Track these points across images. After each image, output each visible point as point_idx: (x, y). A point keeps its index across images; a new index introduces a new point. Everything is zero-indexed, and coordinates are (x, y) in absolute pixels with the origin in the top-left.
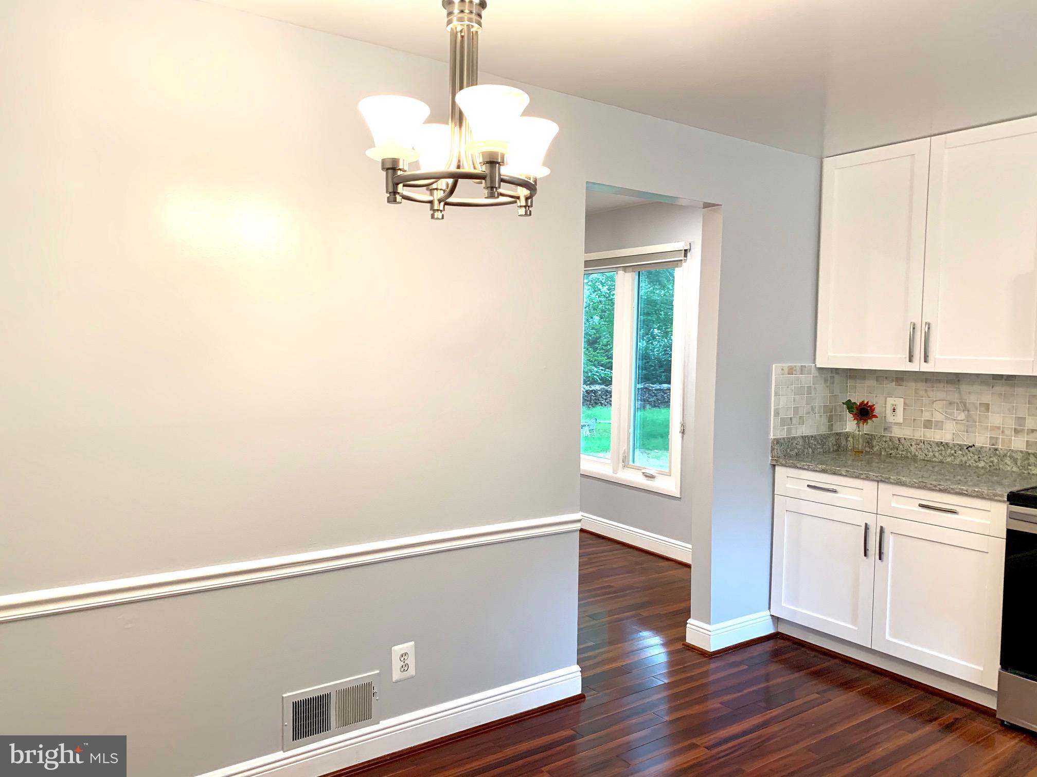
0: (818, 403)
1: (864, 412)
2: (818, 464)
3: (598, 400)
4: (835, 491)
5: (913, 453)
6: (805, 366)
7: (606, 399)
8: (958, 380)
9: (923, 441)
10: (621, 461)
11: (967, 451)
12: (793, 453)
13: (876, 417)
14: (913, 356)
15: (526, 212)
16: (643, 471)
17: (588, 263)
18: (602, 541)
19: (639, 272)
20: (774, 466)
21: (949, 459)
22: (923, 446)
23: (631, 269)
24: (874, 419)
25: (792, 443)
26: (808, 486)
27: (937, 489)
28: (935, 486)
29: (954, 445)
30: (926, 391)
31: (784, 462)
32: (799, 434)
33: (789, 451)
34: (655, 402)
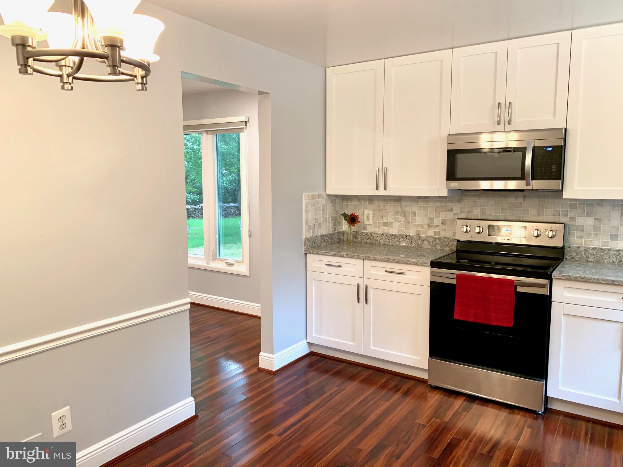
0: (328, 215)
1: (353, 220)
2: (331, 251)
3: (190, 214)
4: (340, 267)
5: (378, 241)
6: (320, 194)
7: (195, 214)
8: (400, 199)
9: (383, 234)
10: (211, 256)
11: (406, 238)
12: (316, 246)
13: (359, 222)
14: (378, 187)
15: (142, 87)
16: (226, 261)
17: (186, 127)
18: (201, 307)
19: (216, 135)
20: (306, 254)
21: (397, 244)
22: (384, 237)
23: (211, 132)
24: (358, 223)
25: (315, 240)
26: (326, 264)
27: (395, 262)
28: (394, 260)
29: (399, 235)
30: (384, 206)
31: (311, 252)
32: (319, 234)
33: (314, 244)
34: (226, 214)
